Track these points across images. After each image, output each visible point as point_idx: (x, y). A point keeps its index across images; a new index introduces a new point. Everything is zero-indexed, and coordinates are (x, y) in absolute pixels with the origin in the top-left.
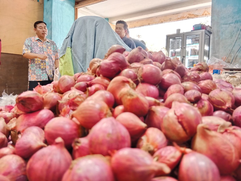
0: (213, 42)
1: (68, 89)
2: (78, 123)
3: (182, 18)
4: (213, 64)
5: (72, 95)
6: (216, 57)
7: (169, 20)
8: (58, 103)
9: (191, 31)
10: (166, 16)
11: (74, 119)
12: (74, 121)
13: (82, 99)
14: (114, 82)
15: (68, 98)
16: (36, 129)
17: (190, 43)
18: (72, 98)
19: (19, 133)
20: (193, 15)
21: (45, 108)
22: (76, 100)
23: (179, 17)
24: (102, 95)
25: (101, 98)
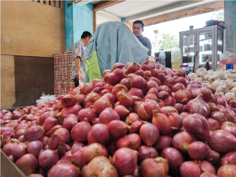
0: (227, 37)
1: (89, 91)
2: (95, 111)
3: (198, 13)
4: (226, 58)
5: (91, 96)
6: (229, 51)
7: (185, 15)
8: (84, 101)
9: (204, 27)
10: (182, 11)
11: (93, 109)
12: (92, 110)
13: (97, 98)
14: (115, 88)
15: (89, 98)
16: (73, 115)
17: (204, 39)
18: (92, 97)
19: (64, 117)
20: (209, 8)
21: (77, 104)
22: (94, 99)
23: (195, 12)
24: (108, 96)
25: (107, 98)
